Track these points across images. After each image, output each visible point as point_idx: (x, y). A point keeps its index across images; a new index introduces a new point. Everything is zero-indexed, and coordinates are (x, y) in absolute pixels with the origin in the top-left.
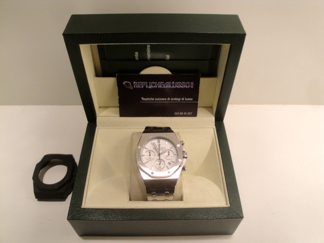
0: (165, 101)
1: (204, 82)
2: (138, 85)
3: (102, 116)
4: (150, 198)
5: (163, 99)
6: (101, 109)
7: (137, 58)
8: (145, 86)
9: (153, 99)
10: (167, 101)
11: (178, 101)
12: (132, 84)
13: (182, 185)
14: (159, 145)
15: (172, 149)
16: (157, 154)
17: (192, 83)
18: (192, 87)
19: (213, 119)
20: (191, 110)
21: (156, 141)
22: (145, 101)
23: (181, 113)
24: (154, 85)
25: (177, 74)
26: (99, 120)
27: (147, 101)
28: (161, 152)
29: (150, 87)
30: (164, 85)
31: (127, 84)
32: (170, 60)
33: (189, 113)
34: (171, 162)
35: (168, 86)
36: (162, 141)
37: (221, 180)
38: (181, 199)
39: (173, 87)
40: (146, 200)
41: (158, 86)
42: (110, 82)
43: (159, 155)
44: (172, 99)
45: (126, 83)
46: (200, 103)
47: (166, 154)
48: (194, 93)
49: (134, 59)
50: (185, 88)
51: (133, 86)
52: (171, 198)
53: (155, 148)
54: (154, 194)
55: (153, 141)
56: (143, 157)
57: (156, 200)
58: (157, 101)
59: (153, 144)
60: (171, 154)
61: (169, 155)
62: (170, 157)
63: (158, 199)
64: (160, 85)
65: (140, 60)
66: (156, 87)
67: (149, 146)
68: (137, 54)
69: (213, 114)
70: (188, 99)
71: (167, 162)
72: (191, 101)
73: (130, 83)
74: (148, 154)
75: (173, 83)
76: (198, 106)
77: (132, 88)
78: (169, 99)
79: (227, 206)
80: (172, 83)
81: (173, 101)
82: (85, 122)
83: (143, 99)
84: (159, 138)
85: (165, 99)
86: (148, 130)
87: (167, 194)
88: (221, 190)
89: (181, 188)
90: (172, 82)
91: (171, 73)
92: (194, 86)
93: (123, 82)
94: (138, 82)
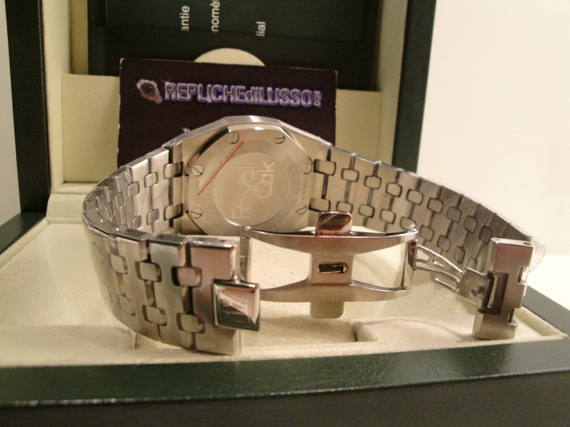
2: (176, 91)
6: (67, 184)
8: (194, 97)
12: (161, 87)
17: (317, 93)
18: (318, 104)
24: (218, 93)
29: (209, 99)
30: (245, 95)
31: (147, 89)
35: (255, 97)
39: (270, 101)
41: (229, 98)
45: (142, 86)
50: (301, 106)
51: (162, 94)
64: (235, 94)
66: (225, 99)
68: (185, 13)
73: (155, 85)
75: (270, 89)
77: (159, 100)
80: (266, 91)
90: (266, 86)
91: (260, 63)
92: (322, 102)
93: (138, 80)
94: (176, 83)
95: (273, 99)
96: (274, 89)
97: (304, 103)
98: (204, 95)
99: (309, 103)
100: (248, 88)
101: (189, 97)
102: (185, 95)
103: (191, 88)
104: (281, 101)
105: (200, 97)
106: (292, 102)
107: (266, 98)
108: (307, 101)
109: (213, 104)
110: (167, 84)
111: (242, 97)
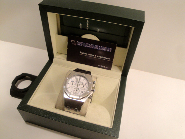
0: (93, 56)
1: (118, 50)
2: (79, 44)
3: (57, 57)
4: (66, 109)
5: (92, 55)
6: (58, 54)
7: (81, 28)
8: (83, 45)
9: (86, 54)
10: (94, 57)
11: (101, 58)
12: (76, 42)
13: (87, 107)
14: (80, 80)
15: (86, 84)
16: (76, 85)
17: (111, 49)
18: (110, 51)
19: (120, 74)
20: (108, 65)
21: (78, 77)
22: (82, 54)
23: (102, 66)
24: (88, 45)
25: (103, 42)
26: (54, 60)
27: (83, 54)
28: (79, 84)
29: (86, 46)
31: (73, 42)
32: (100, 32)
33: (107, 67)
34: (83, 92)
35: (96, 47)
36: (82, 78)
37: (113, 111)
38: (84, 115)
39: (99, 49)
40: (64, 110)
41: (90, 47)
42: (64, 39)
43: (78, 85)
44: (98, 56)
46: (114, 62)
47: (82, 86)
48: (111, 55)
49: (79, 28)
51: (76, 44)
52: (78, 113)
53: (76, 81)
54: (69, 108)
55: (76, 77)
56: (68, 85)
57: (69, 112)
58: (88, 55)
59: (77, 79)
60: (85, 87)
61: (83, 87)
62: (83, 88)
63: (70, 112)
64: (92, 46)
65: (82, 29)
67: (73, 79)
68: (81, 25)
69: (121, 71)
70: (107, 58)
71: (81, 90)
72: (109, 60)
74: (71, 83)
75: (100, 46)
76: (113, 64)
77: (75, 45)
78: (96, 56)
79: (110, 127)
81: (98, 57)
82: (47, 59)
83: (81, 52)
84: (81, 76)
85: (94, 55)
86: (77, 70)
87: (76, 110)
88: (111, 117)
89: (86, 109)
90: (99, 45)
91: (99, 40)
92: (112, 51)
93: (71, 40)
94: (79, 42)
95: (100, 49)
96: (101, 46)
97: (107, 50)
98: (85, 45)
99: (108, 51)
100: (95, 45)
101: (82, 45)
102: (81, 45)
103: (82, 43)
104: (102, 49)
105: (84, 46)
106: (104, 50)
107: (98, 48)
108: (108, 50)
109: (87, 47)
110: (77, 42)
111: (93, 47)
